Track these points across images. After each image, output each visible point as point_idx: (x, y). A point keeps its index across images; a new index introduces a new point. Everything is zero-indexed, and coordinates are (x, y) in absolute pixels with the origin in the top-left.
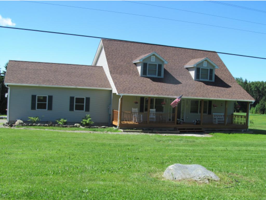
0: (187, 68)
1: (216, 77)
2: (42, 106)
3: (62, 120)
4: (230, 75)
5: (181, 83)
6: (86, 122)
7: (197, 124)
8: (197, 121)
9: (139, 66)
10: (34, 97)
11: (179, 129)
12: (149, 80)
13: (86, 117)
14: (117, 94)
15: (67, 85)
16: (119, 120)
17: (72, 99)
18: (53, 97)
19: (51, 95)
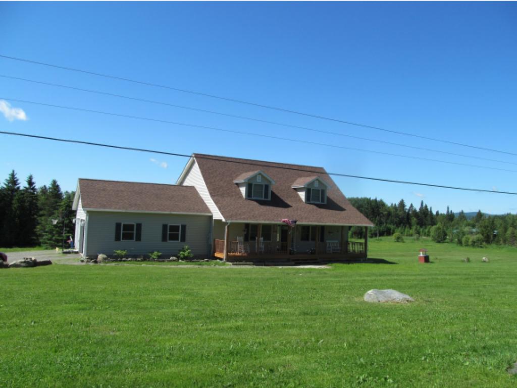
0: (295, 189)
1: (329, 199)
2: (128, 237)
3: (155, 253)
4: (343, 197)
5: (291, 207)
6: (184, 255)
7: (311, 253)
8: (311, 250)
9: (243, 186)
10: (118, 226)
11: (293, 260)
12: (255, 203)
13: (183, 249)
14: (224, 220)
15: (159, 210)
16: (225, 251)
17: (165, 227)
18: (143, 225)
19: (139, 222)
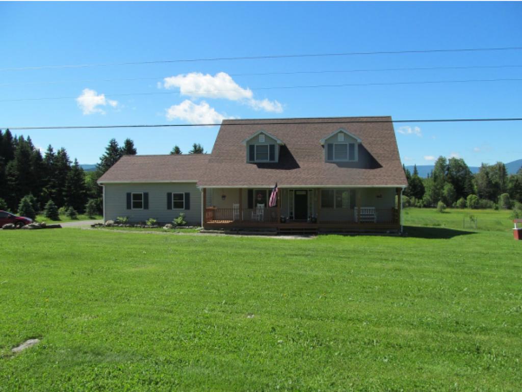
3: (151, 220)
10: (129, 195)
17: (169, 195)
18: (149, 194)
19: (146, 191)
